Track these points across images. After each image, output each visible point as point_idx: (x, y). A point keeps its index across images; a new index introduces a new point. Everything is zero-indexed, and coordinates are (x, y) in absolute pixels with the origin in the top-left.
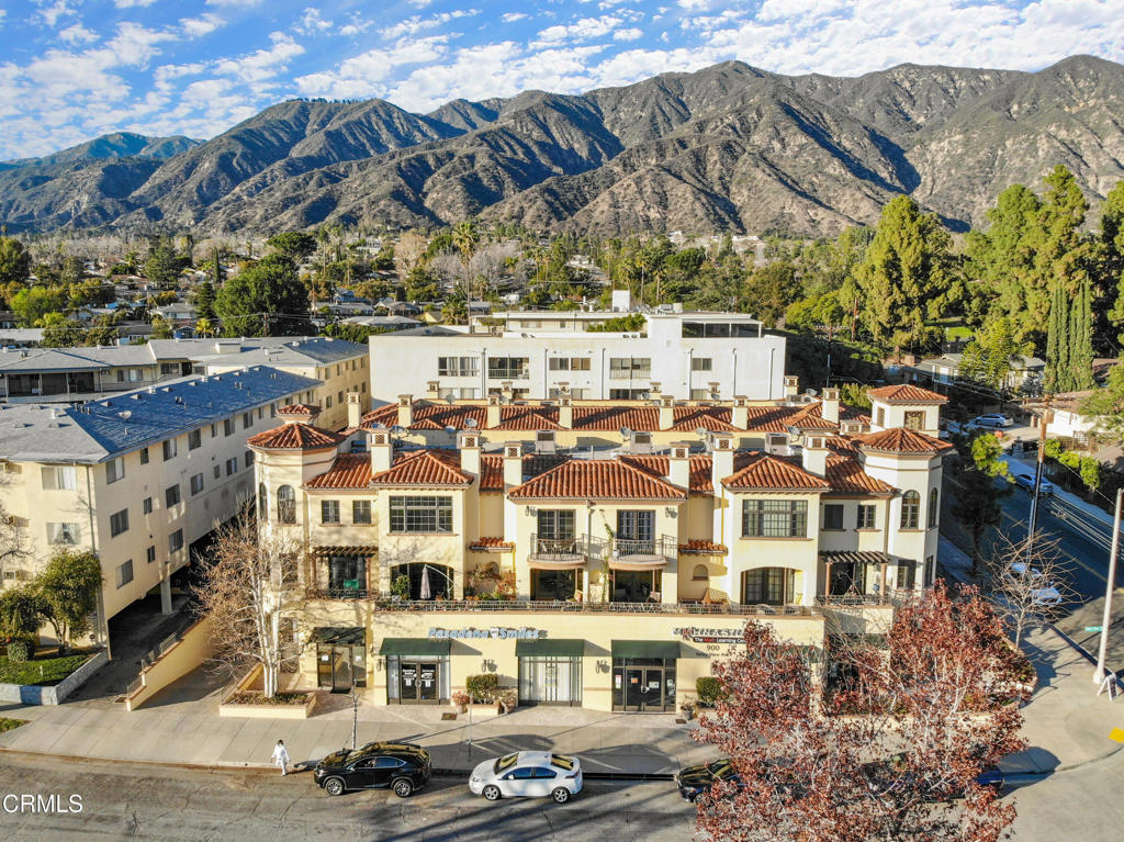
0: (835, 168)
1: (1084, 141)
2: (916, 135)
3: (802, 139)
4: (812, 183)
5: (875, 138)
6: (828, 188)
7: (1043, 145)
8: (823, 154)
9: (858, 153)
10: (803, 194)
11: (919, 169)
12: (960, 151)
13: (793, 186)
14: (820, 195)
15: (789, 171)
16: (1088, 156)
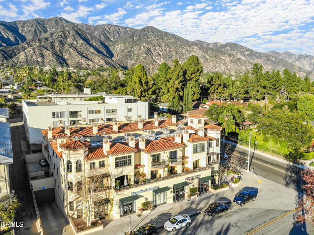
0: (92, 50)
1: (152, 48)
2: (112, 43)
3: (82, 41)
4: (86, 54)
5: (102, 43)
6: (91, 56)
7: (142, 48)
8: (88, 46)
9: (97, 47)
10: (84, 57)
11: (113, 52)
12: (123, 48)
13: (81, 54)
14: (89, 57)
15: (80, 50)
16: (152, 52)
